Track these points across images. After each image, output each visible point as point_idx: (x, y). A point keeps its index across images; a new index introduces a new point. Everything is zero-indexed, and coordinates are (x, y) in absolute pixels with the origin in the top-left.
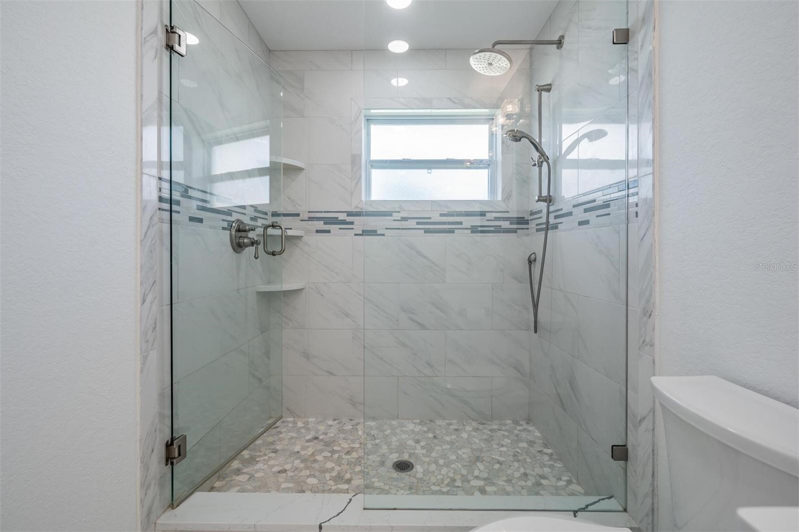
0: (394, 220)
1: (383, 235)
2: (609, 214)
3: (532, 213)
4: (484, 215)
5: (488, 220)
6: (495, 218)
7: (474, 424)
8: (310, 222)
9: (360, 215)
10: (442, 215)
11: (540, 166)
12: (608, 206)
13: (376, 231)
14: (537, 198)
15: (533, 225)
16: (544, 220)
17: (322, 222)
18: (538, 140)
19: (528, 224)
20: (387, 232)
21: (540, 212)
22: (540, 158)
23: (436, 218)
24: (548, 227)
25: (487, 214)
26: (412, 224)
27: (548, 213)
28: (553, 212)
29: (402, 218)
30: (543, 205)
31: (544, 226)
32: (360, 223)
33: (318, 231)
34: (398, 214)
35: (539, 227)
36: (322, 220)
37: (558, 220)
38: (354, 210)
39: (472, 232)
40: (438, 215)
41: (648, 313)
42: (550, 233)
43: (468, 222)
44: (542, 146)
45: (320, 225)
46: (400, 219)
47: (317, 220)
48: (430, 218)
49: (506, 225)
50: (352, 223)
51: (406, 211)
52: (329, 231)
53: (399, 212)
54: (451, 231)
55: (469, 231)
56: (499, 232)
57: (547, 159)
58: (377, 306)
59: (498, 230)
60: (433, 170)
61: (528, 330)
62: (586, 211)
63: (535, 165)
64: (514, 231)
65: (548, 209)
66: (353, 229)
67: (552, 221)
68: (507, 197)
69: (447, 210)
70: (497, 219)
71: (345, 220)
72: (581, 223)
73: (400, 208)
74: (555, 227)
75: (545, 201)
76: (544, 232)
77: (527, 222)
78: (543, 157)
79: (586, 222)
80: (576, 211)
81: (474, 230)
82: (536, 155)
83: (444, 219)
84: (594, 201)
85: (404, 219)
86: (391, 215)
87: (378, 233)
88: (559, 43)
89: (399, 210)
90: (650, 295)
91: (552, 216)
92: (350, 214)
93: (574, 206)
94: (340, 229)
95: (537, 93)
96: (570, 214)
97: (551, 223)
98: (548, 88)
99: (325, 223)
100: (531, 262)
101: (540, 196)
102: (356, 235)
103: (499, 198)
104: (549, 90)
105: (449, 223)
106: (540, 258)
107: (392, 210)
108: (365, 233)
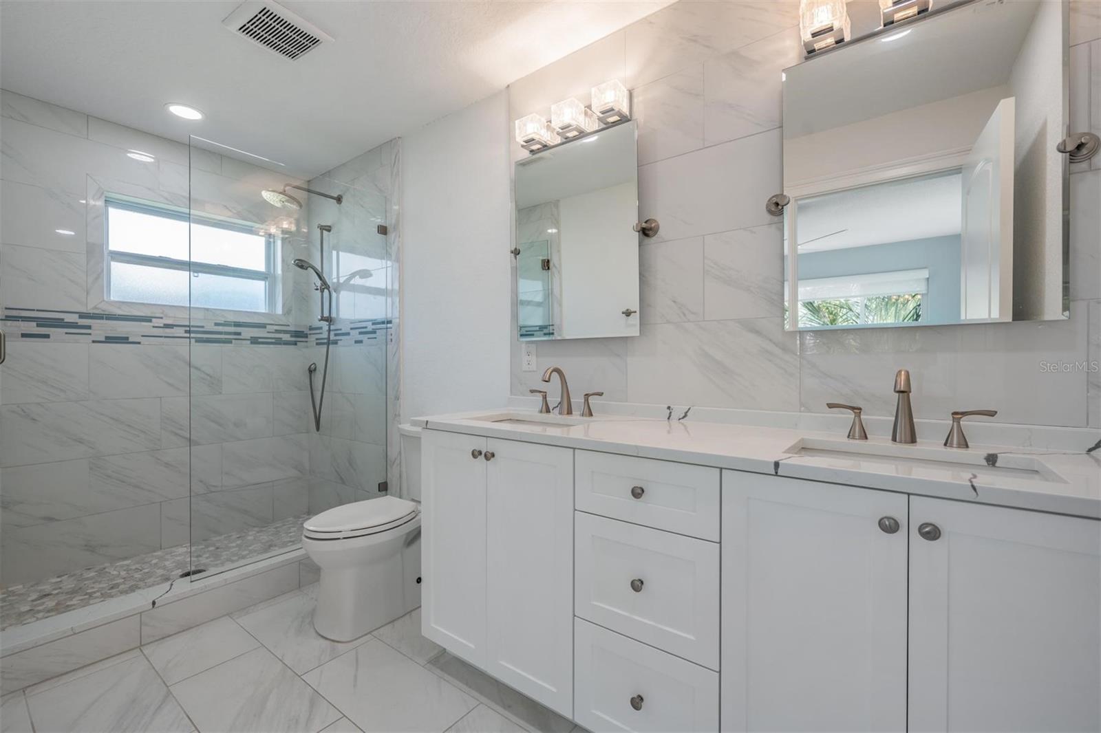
0: (154, 327)
1: (139, 343)
2: (375, 338)
3: (311, 328)
4: (265, 327)
5: (268, 332)
6: (276, 330)
7: (256, 529)
8: (10, 322)
9: (101, 318)
10: (216, 324)
11: (322, 291)
12: (375, 333)
13: (127, 338)
14: (319, 317)
15: (312, 339)
16: (325, 335)
17: (35, 324)
18: (320, 270)
19: (307, 337)
20: (143, 340)
21: (321, 328)
22: (322, 285)
23: (210, 327)
24: (329, 343)
25: (268, 326)
26: (180, 332)
27: (329, 331)
28: (333, 330)
29: (165, 325)
30: (324, 324)
31: (325, 341)
32: (101, 328)
33: (24, 335)
34: (161, 320)
35: (318, 341)
36: (34, 321)
37: (338, 338)
38: (91, 312)
39: (252, 343)
40: (213, 324)
41: (397, 398)
42: (331, 346)
43: (247, 333)
44: (324, 275)
45: (32, 328)
46: (162, 325)
47: (22, 321)
48: (203, 327)
49: (286, 337)
50: (89, 327)
51: (170, 317)
52: (47, 336)
53: (162, 318)
54: (229, 342)
55: (249, 342)
56: (280, 344)
57: (328, 287)
58: (129, 426)
59: (278, 342)
60: (200, 274)
61: (307, 433)
62: (360, 333)
63: (317, 289)
64: (295, 343)
65: (329, 327)
66: (90, 334)
67: (332, 337)
68: (287, 311)
69: (223, 319)
70: (277, 332)
71: (77, 323)
72: (356, 342)
73: (162, 313)
74: (335, 342)
75: (327, 321)
76: (326, 346)
77: (306, 336)
78: (325, 286)
79: (361, 342)
80: (352, 332)
81: (255, 341)
82: (319, 283)
83: (220, 329)
84: (366, 328)
85: (167, 326)
86: (150, 321)
87: (130, 340)
88: (339, 199)
89: (161, 316)
90: (398, 388)
91: (332, 333)
92: (82, 316)
93: (351, 329)
94: (66, 333)
95: (319, 230)
96: (348, 334)
97: (331, 339)
98: (329, 229)
99: (38, 325)
100: (311, 371)
101: (322, 317)
102: (94, 342)
103: (279, 311)
104: (329, 231)
105: (226, 333)
106: (321, 368)
107: (153, 315)
108: (109, 340)
